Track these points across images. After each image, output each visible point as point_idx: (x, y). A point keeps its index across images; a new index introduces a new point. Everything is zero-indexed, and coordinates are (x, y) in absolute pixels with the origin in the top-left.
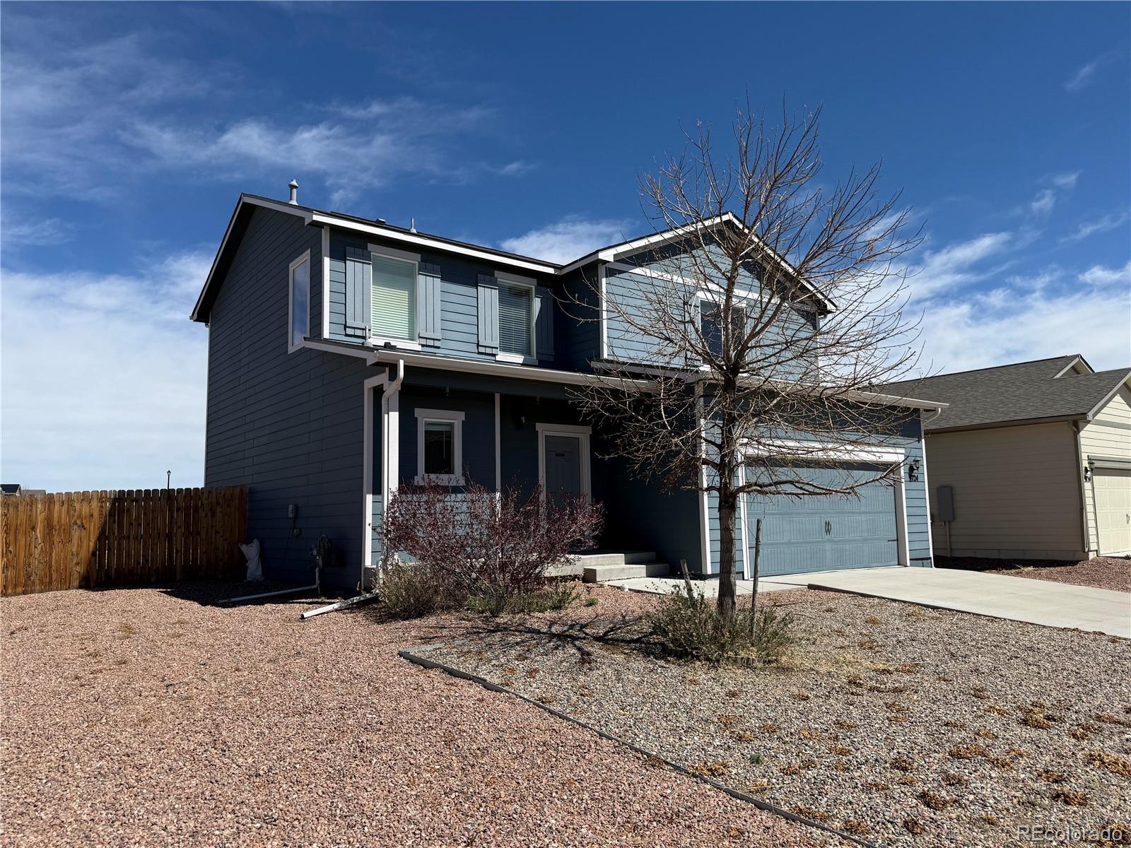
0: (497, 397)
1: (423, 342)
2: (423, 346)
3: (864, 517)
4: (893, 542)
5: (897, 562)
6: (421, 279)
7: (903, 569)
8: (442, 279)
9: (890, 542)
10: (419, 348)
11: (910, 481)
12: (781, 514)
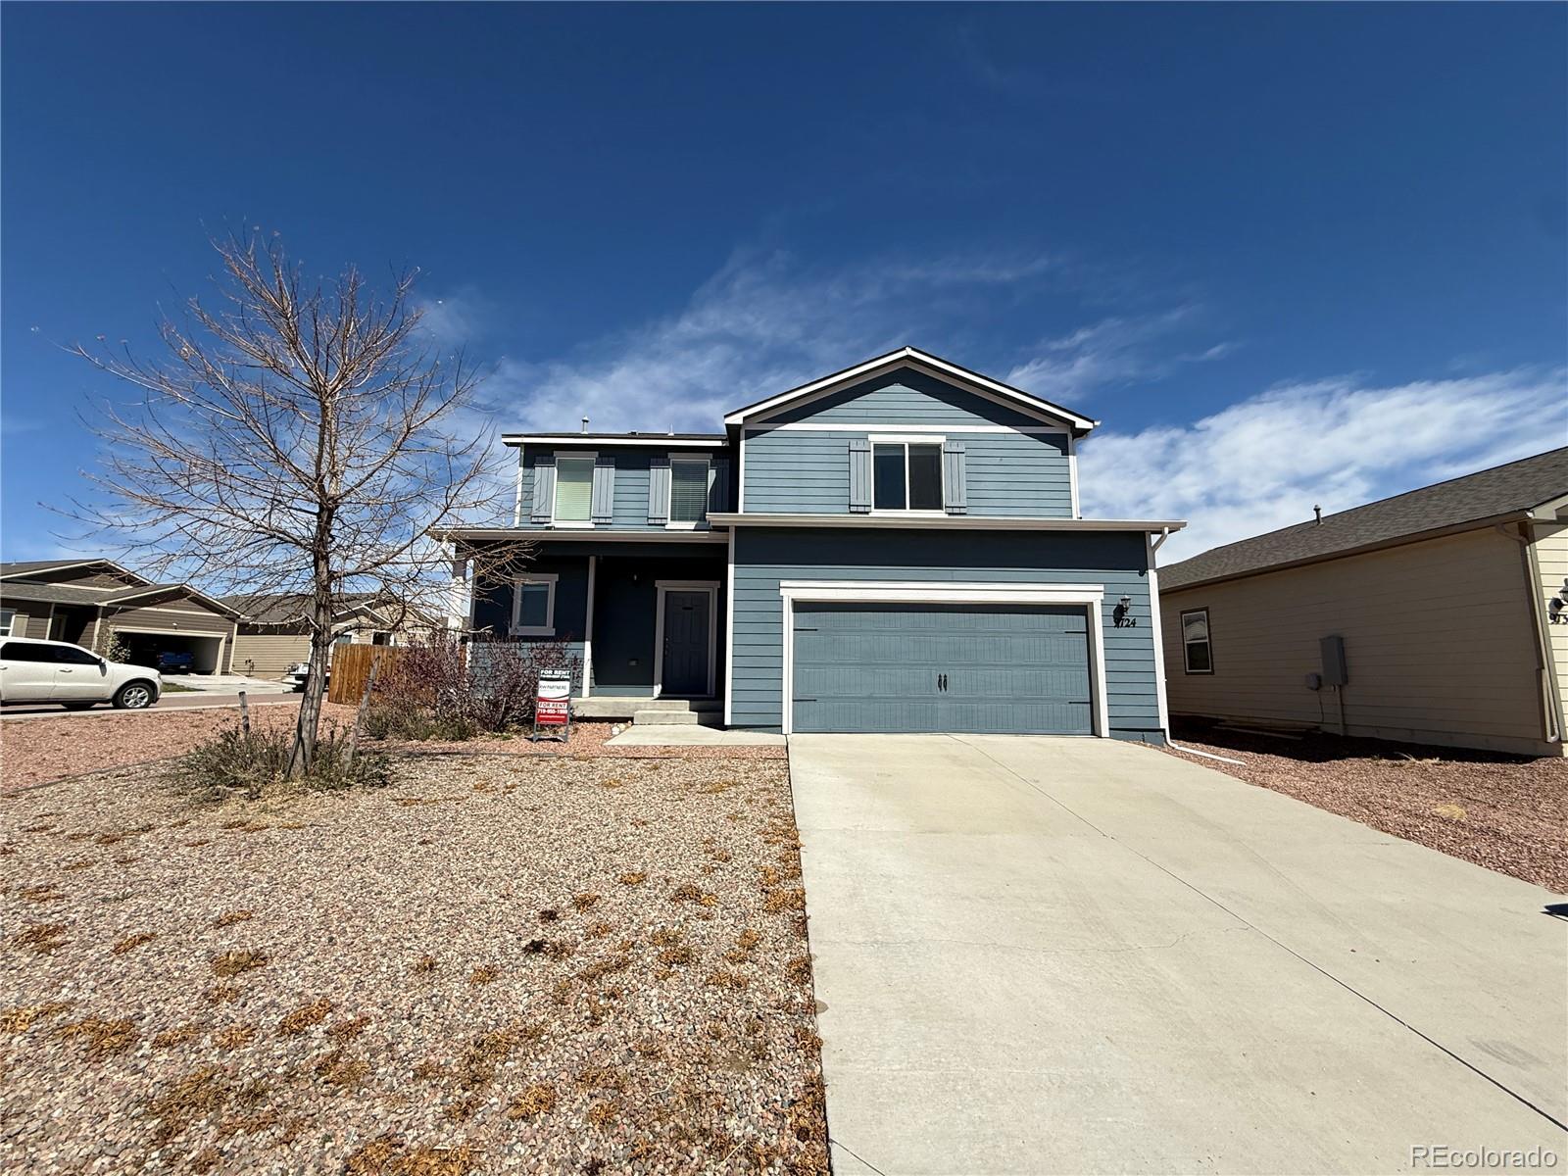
0: (592, 560)
1: (596, 521)
2: (596, 524)
3: (1016, 672)
4: (1085, 705)
5: (1089, 731)
6: (597, 471)
7: (1095, 741)
8: (617, 468)
9: (1070, 705)
10: (593, 526)
11: (1117, 626)
12: (857, 664)
